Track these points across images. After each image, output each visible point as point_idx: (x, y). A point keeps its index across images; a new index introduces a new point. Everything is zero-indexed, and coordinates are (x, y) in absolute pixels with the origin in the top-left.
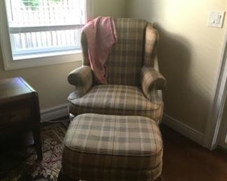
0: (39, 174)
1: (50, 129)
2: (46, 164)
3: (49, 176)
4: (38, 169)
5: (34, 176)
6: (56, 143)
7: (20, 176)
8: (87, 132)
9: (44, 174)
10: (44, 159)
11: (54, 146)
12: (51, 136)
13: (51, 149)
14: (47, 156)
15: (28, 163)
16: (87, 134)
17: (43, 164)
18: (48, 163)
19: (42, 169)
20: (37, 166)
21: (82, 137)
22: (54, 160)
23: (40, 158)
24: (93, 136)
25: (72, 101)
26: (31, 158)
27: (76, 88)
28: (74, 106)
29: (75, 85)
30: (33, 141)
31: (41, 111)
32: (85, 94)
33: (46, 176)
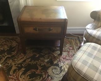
0: (57, 63)
1: (71, 39)
2: (63, 59)
3: (61, 67)
4: (58, 60)
5: (55, 63)
6: (72, 48)
7: (48, 60)
8: (90, 60)
9: (60, 65)
10: (63, 55)
11: (70, 50)
12: (71, 43)
13: (68, 51)
14: (64, 54)
15: (54, 54)
16: (90, 62)
17: (61, 58)
18: (64, 59)
19: (60, 61)
20: (58, 58)
21: (85, 62)
22: (67, 58)
23: (61, 54)
24: (94, 66)
25: (88, 30)
26: (57, 52)
27: (94, 21)
28: (88, 35)
29: (94, 19)
30: (60, 45)
31: (68, 28)
32: (99, 27)
33: (60, 66)
